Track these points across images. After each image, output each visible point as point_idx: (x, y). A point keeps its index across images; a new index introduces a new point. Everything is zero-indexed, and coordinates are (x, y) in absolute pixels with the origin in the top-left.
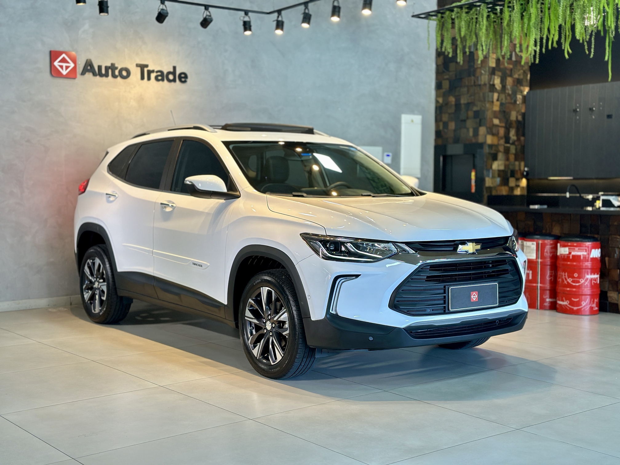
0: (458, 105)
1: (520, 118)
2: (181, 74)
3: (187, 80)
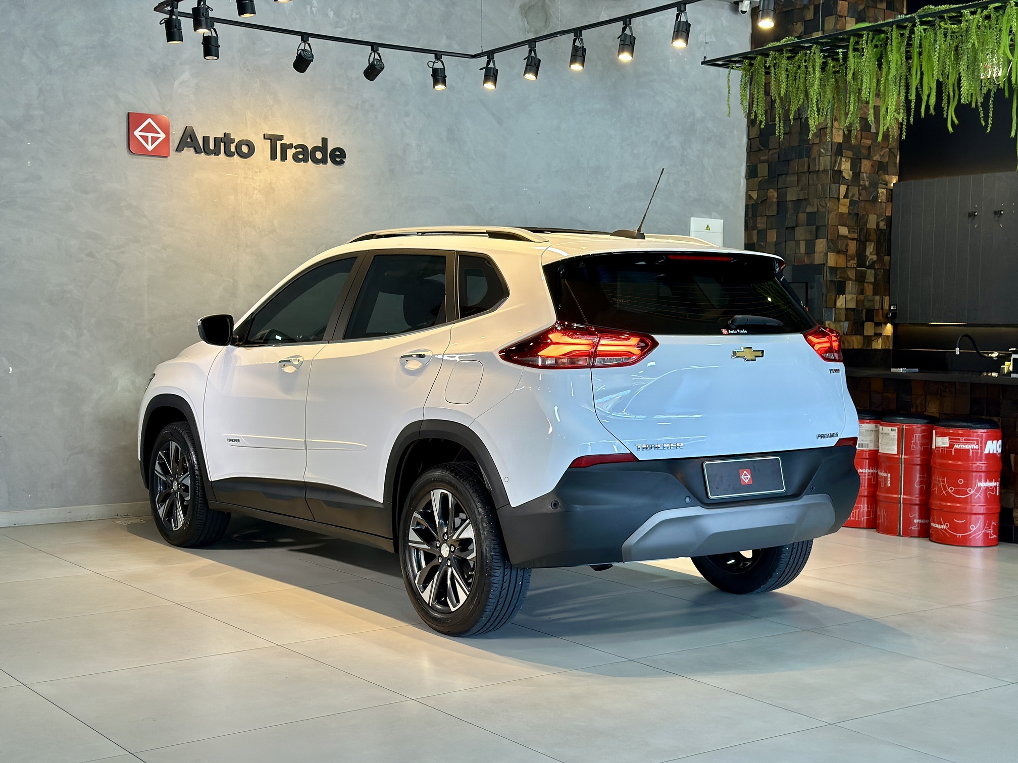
0: (781, 204)
1: (882, 225)
2: (335, 150)
3: (344, 160)
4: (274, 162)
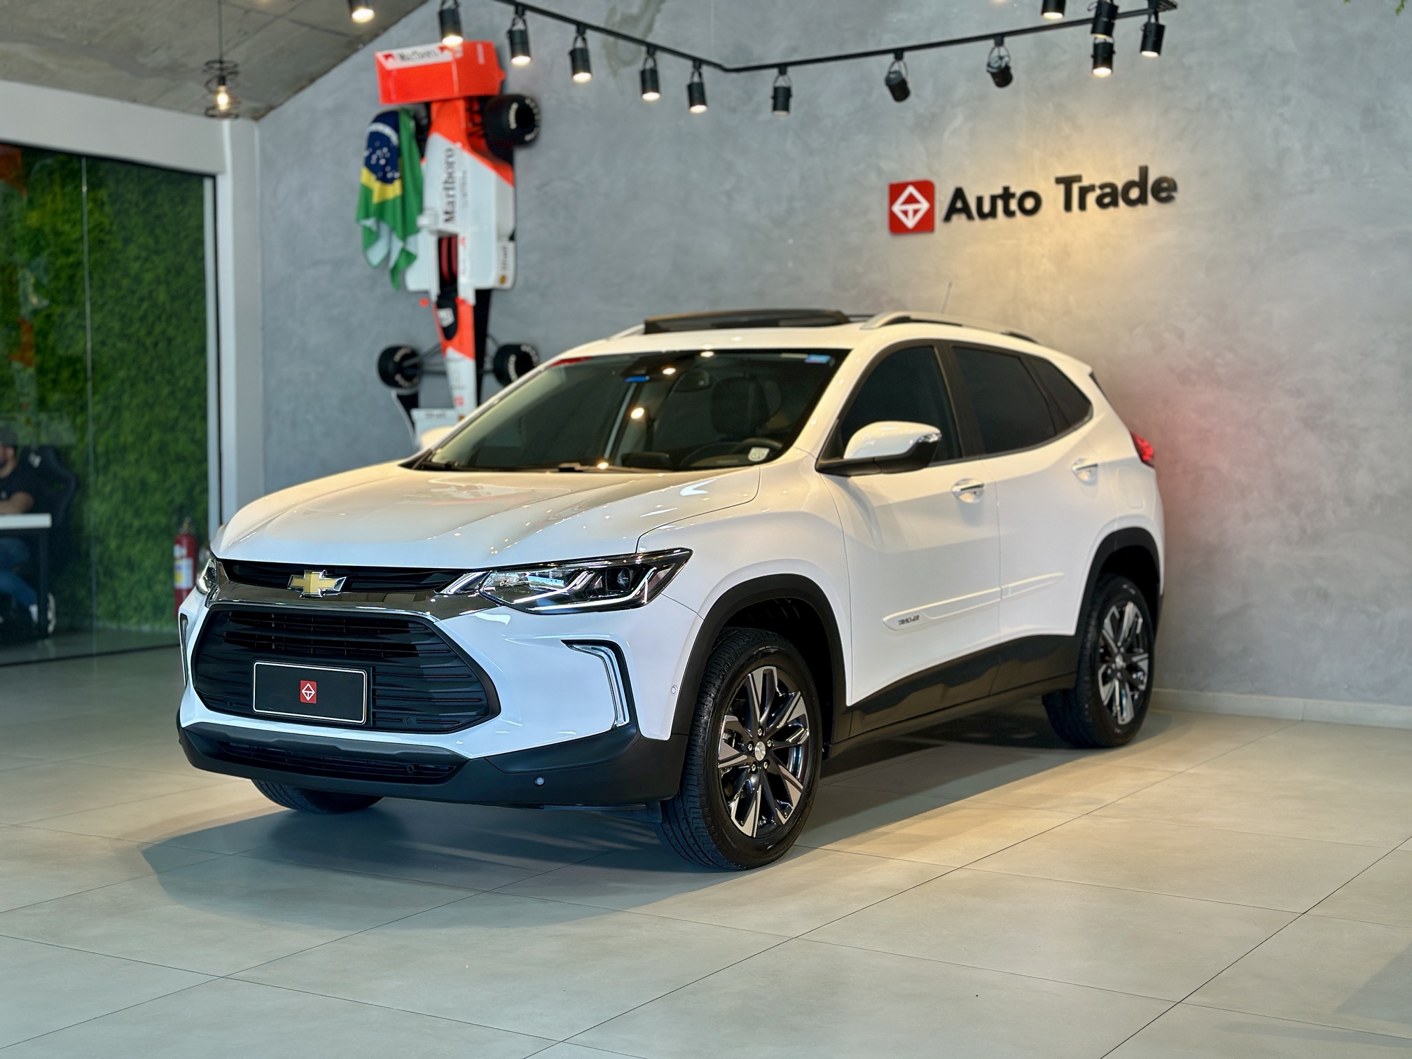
2: (1159, 182)
3: (1174, 194)
4: (1069, 214)
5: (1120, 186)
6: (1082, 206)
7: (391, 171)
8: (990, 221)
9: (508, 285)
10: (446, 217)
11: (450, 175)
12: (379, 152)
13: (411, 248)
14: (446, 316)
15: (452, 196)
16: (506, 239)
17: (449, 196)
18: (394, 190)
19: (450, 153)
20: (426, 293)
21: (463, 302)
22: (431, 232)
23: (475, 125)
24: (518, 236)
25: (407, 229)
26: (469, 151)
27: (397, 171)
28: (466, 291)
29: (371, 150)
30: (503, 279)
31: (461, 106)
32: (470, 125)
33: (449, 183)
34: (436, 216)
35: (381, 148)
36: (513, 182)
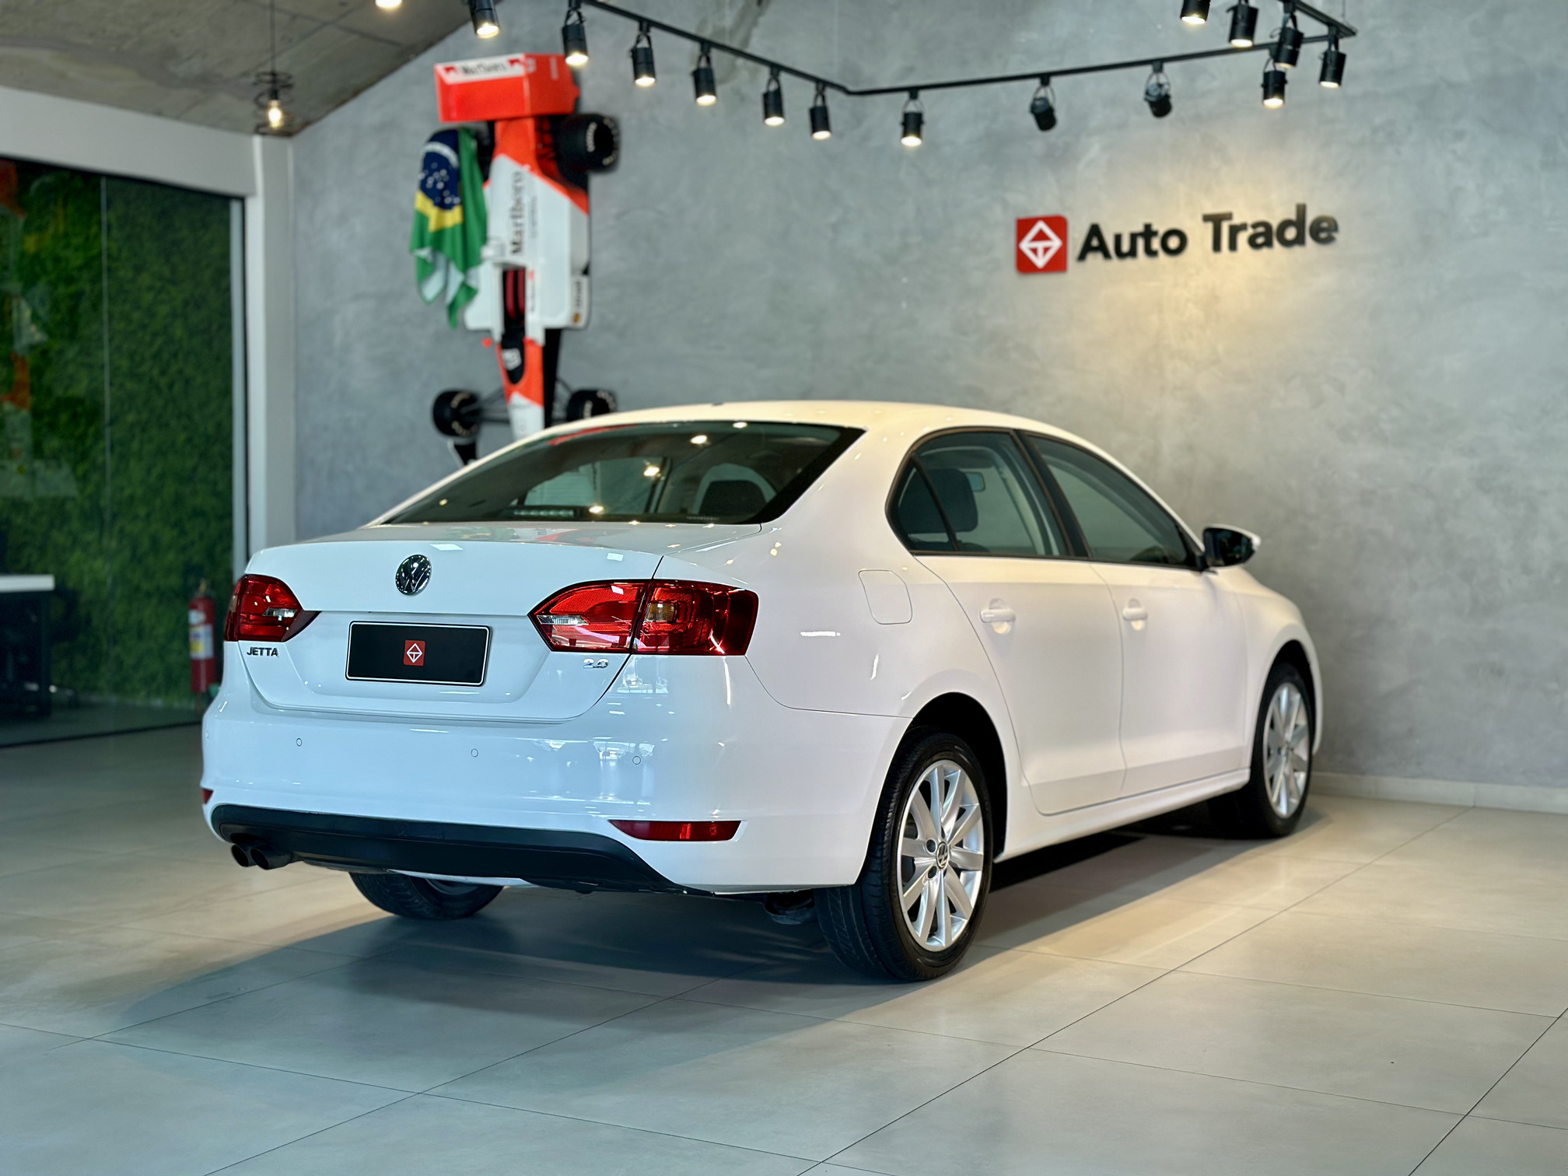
2: (1318, 222)
3: (1335, 235)
4: (1218, 255)
5: (1275, 225)
6: (1233, 246)
7: (449, 196)
8: (1129, 261)
9: (581, 323)
10: (513, 248)
11: (518, 202)
12: (436, 175)
13: (472, 283)
14: (512, 358)
15: (520, 225)
16: (579, 272)
17: (517, 225)
18: (453, 217)
19: (518, 178)
20: (488, 331)
21: (532, 342)
22: (496, 265)
23: (545, 146)
24: (593, 270)
25: (469, 260)
26: (539, 175)
27: (456, 196)
28: (535, 330)
29: (427, 172)
30: (576, 317)
31: (530, 124)
32: (540, 146)
33: (516, 212)
34: (502, 248)
35: (438, 170)
36: (586, 208)
